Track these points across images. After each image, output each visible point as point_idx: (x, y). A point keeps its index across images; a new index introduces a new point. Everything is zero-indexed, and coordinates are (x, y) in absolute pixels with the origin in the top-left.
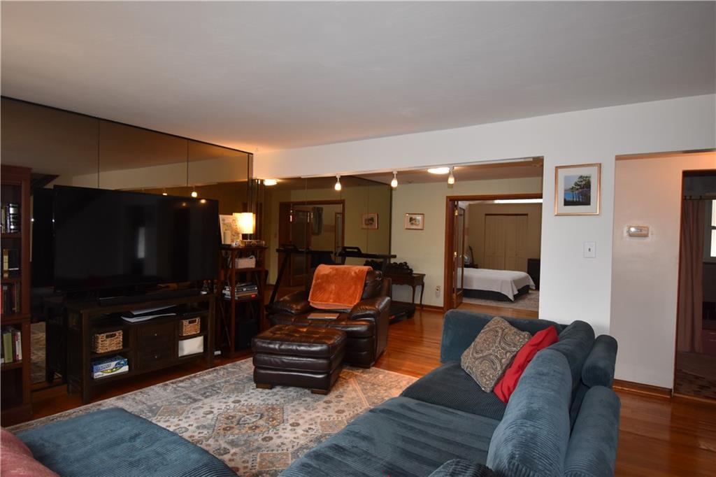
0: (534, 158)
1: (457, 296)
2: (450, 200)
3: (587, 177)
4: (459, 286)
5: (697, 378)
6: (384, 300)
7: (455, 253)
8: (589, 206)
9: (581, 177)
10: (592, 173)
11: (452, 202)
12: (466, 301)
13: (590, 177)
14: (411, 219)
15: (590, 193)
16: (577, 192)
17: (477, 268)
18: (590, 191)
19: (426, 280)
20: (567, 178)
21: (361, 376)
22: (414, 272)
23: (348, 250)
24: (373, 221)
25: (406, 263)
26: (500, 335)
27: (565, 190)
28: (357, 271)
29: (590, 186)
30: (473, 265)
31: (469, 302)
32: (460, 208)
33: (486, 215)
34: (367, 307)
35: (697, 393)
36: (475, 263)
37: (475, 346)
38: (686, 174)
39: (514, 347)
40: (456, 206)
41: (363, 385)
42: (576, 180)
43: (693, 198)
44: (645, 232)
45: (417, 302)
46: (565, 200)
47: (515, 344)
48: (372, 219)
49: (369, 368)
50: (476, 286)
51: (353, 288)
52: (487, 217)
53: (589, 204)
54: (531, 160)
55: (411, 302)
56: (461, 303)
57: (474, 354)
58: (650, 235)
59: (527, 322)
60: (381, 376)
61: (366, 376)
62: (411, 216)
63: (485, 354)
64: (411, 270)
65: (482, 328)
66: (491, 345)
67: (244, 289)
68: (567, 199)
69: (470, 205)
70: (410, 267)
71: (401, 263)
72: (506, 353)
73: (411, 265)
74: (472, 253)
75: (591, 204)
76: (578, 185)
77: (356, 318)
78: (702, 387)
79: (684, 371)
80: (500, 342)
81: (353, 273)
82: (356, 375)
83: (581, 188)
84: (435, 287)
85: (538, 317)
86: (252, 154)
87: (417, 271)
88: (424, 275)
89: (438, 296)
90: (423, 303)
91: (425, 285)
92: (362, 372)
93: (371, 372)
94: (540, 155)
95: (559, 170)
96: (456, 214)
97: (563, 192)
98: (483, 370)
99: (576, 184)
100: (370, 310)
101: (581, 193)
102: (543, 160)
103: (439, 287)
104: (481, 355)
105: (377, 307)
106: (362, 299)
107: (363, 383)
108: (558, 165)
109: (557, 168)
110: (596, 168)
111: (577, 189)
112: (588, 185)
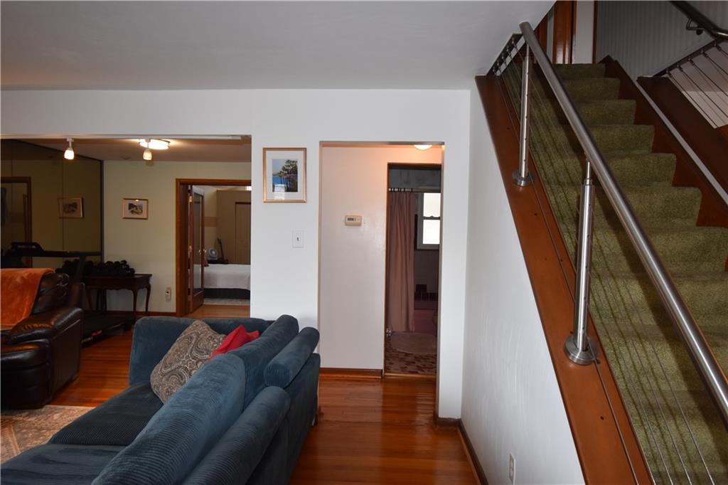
0: (242, 136)
1: (193, 298)
2: (181, 184)
3: (293, 162)
4: (197, 285)
5: (407, 355)
6: (70, 312)
7: (191, 247)
8: (296, 193)
9: (288, 161)
10: (297, 156)
11: (184, 186)
12: (208, 302)
13: (296, 162)
14: (131, 206)
15: (297, 178)
16: (285, 177)
17: (227, 264)
18: (297, 176)
19: (152, 282)
20: (275, 162)
21: (23, 421)
22: (136, 273)
23: (20, 247)
24: (76, 208)
25: (125, 262)
26: (193, 342)
27: (274, 175)
28: (25, 275)
29: (297, 171)
30: (222, 261)
31: (210, 304)
32: (195, 193)
33: (237, 203)
34: (36, 325)
35: (403, 370)
36: (225, 258)
37: (165, 360)
38: (392, 167)
39: (207, 354)
40: (190, 191)
41: (25, 433)
42: (284, 164)
43: (406, 190)
44: (359, 222)
45: (142, 309)
46: (274, 186)
47: (208, 351)
48: (75, 205)
49: (41, 407)
50: (221, 284)
51: (18, 300)
52: (237, 205)
53: (296, 191)
54: (240, 138)
55: (132, 310)
56: (202, 305)
57: (163, 370)
58: (363, 224)
59: (231, 322)
60: (56, 416)
61: (32, 419)
62: (131, 202)
63: (173, 368)
64: (133, 271)
65: (178, 336)
66: (181, 356)
68: (276, 184)
69: (218, 191)
70: (131, 267)
71: (117, 263)
72: (197, 362)
73: (131, 264)
74: (221, 246)
75: (299, 190)
76: (286, 170)
77: (20, 342)
78: (409, 363)
79: (398, 350)
80: (192, 351)
81: (18, 280)
82: (16, 421)
83: (289, 173)
84: (166, 289)
85: (249, 315)
87: (140, 271)
88: (151, 275)
89: (168, 300)
90: (149, 310)
91: (152, 289)
92: (27, 416)
93: (44, 412)
94: (248, 134)
95: (267, 152)
96: (191, 201)
97: (272, 177)
98: (170, 387)
99: (284, 169)
100: (40, 328)
101: (288, 178)
102: (251, 139)
103: (169, 289)
104: (169, 369)
105: (53, 323)
106: (32, 314)
107: (25, 431)
108: (265, 147)
109: (265, 150)
110: (302, 152)
111: (285, 174)
112: (295, 171)
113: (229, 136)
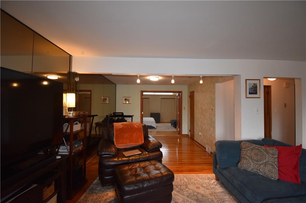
3: (256, 84)
9: (254, 84)
10: (257, 82)
13: (257, 84)
15: (257, 89)
20: (250, 84)
23: (116, 114)
27: (249, 88)
42: (253, 85)
46: (249, 92)
48: (106, 99)
53: (257, 94)
62: (125, 98)
67: (76, 146)
68: (250, 92)
76: (254, 87)
83: (254, 88)
86: (72, 56)
95: (247, 81)
99: (253, 86)
101: (254, 90)
102: (241, 76)
108: (247, 79)
109: (246, 80)
110: (259, 81)
111: (253, 88)
112: (256, 87)
113: (230, 75)
